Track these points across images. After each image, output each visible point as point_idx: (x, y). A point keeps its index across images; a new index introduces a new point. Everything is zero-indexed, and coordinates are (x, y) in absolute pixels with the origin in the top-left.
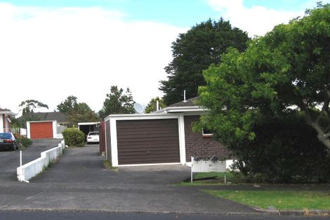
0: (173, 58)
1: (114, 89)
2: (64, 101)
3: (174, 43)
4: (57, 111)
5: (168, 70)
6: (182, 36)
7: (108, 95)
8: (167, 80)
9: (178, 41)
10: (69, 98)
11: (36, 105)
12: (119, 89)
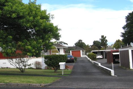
0: (126, 23)
1: (102, 36)
2: (77, 42)
3: (126, 17)
4: (75, 46)
5: (124, 28)
6: (130, 14)
7: (100, 39)
8: (124, 32)
9: (128, 16)
10: (79, 40)
11: (63, 43)
12: (104, 36)
